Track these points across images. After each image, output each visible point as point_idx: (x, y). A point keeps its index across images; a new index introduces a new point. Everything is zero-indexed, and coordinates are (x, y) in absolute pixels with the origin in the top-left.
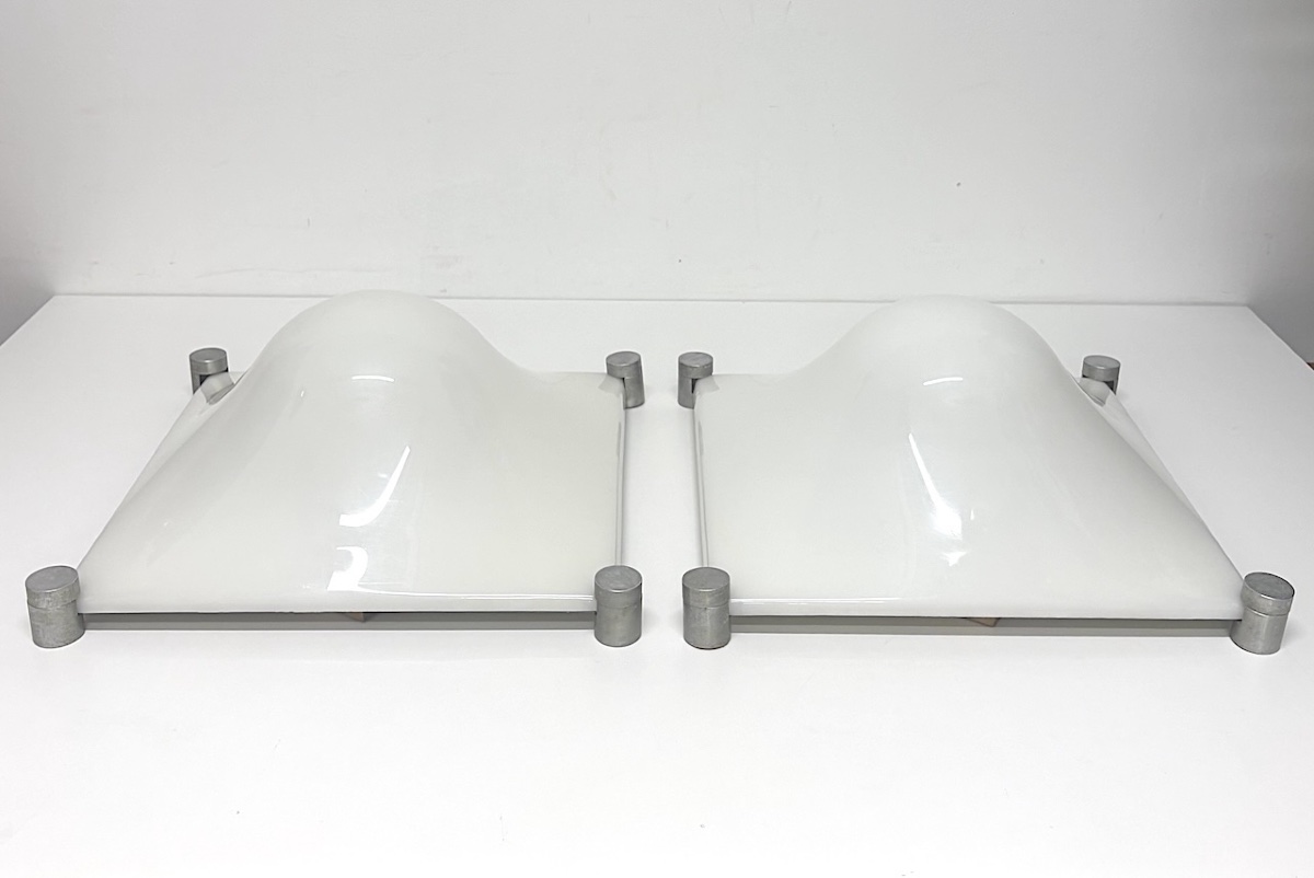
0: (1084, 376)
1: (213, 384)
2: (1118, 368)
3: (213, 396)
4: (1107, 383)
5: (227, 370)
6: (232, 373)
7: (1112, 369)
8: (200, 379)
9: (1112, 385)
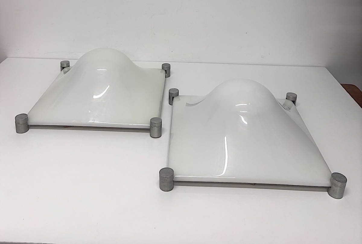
0: (286, 99)
1: (66, 69)
2: (296, 97)
3: (65, 72)
4: (292, 101)
5: (69, 66)
6: (71, 67)
7: (295, 97)
8: (63, 68)
9: (294, 102)
